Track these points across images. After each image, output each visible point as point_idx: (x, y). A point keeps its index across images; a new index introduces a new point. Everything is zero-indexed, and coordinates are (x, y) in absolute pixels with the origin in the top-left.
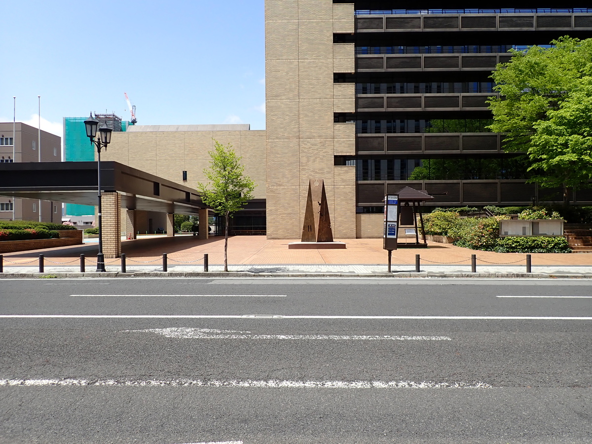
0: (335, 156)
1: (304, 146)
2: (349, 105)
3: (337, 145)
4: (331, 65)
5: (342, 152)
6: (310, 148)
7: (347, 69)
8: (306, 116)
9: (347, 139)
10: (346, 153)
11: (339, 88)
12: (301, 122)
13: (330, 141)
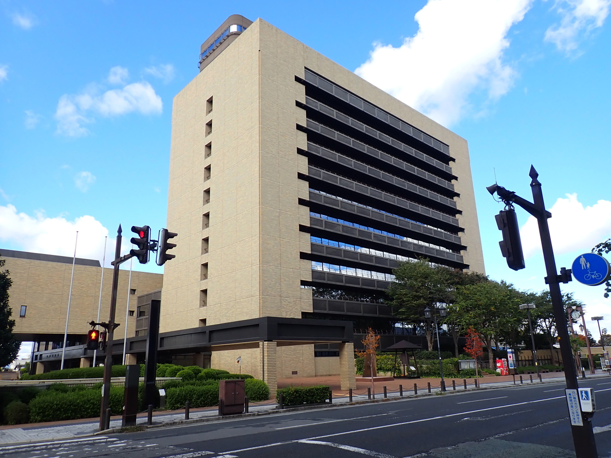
0: (302, 312)
1: (284, 303)
2: (308, 276)
3: (303, 304)
4: (298, 246)
5: (306, 310)
6: (288, 305)
7: (307, 251)
8: (285, 281)
9: (308, 301)
10: (308, 310)
11: (303, 263)
12: (282, 284)
13: (299, 301)
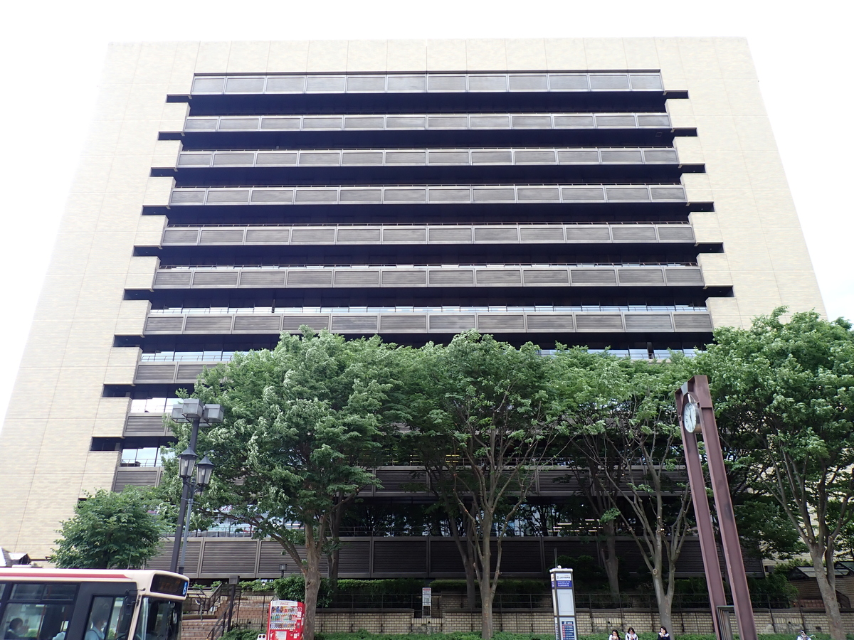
0: (79, 499)
1: (39, 484)
2: (115, 427)
3: (85, 483)
4: (103, 375)
7: (123, 380)
8: (53, 442)
9: (102, 475)
11: (108, 405)
12: (43, 450)
13: (78, 477)
